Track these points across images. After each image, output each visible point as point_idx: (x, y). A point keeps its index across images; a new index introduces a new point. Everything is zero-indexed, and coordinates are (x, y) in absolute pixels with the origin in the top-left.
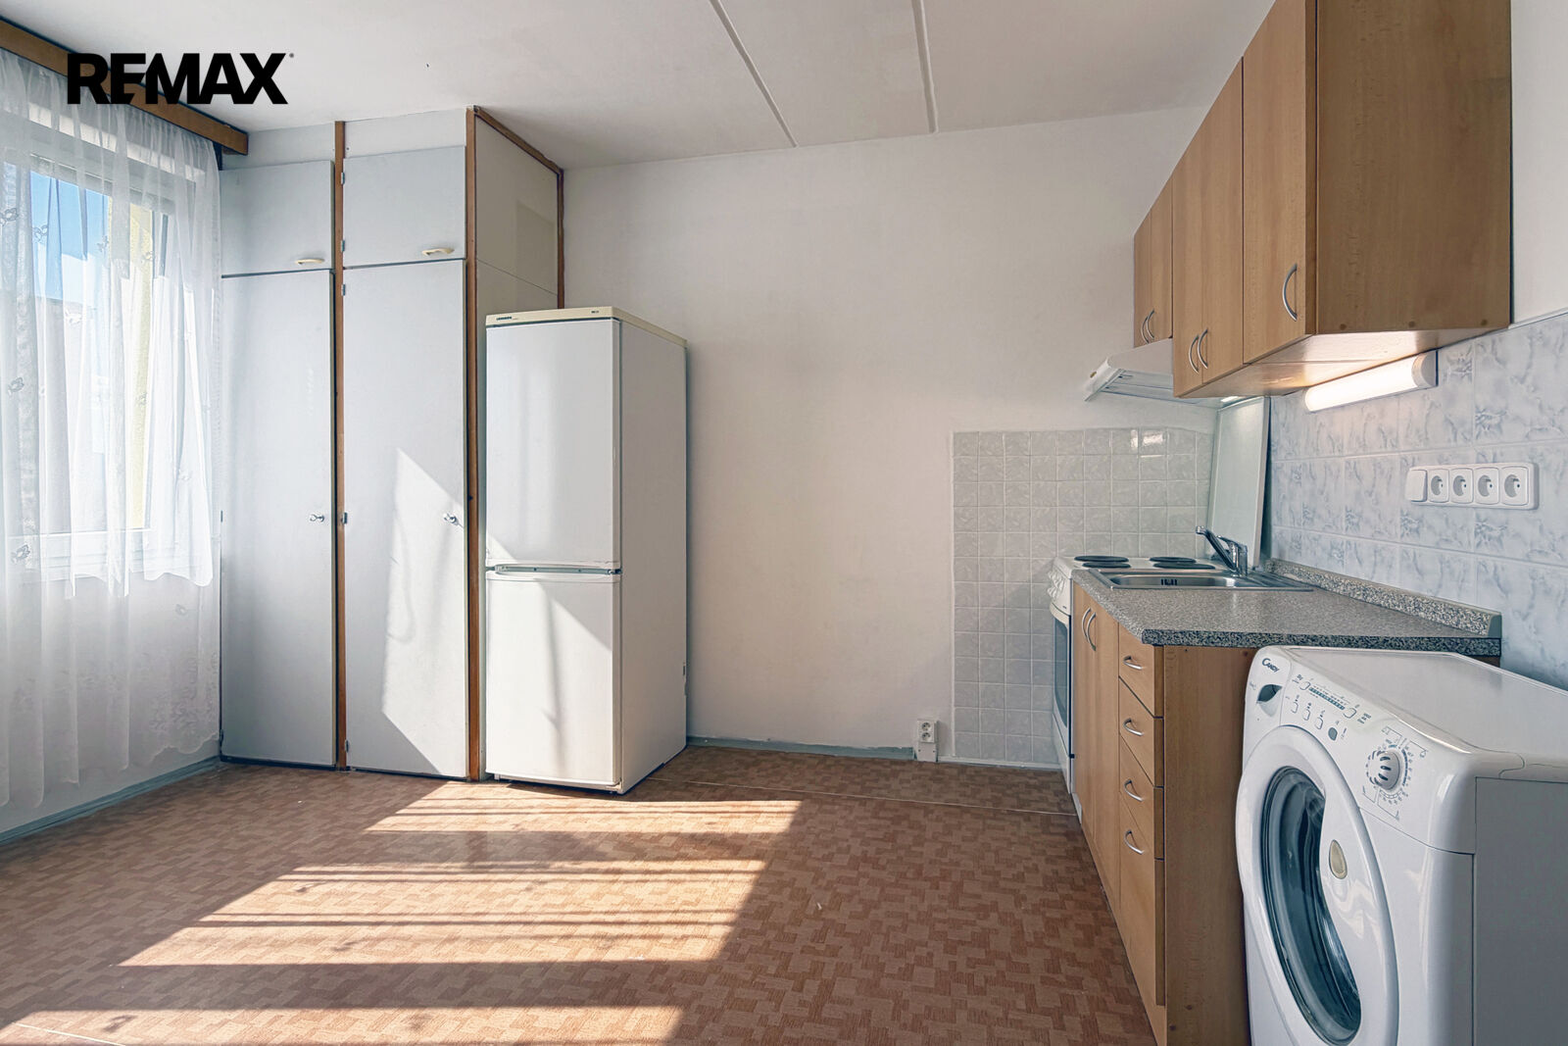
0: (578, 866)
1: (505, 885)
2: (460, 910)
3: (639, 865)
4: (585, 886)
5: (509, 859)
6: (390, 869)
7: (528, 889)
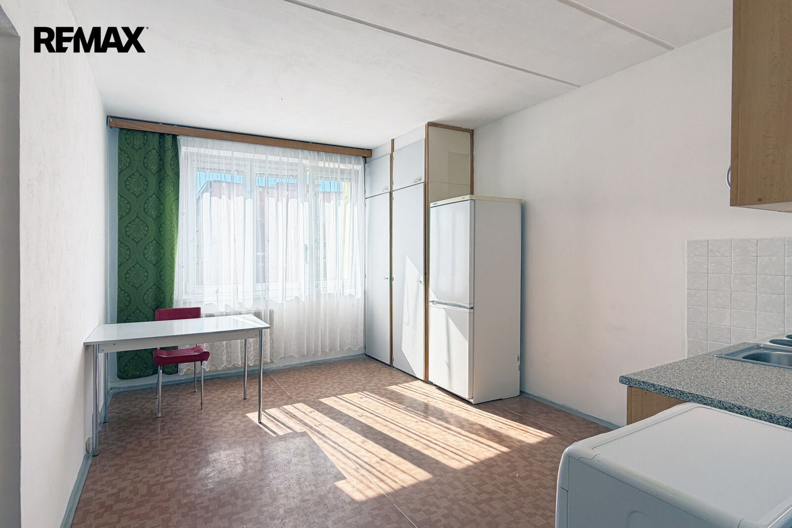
0: (437, 422)
1: (411, 418)
2: (394, 419)
3: (459, 430)
4: (435, 428)
5: (418, 410)
6: (385, 401)
7: (417, 422)
